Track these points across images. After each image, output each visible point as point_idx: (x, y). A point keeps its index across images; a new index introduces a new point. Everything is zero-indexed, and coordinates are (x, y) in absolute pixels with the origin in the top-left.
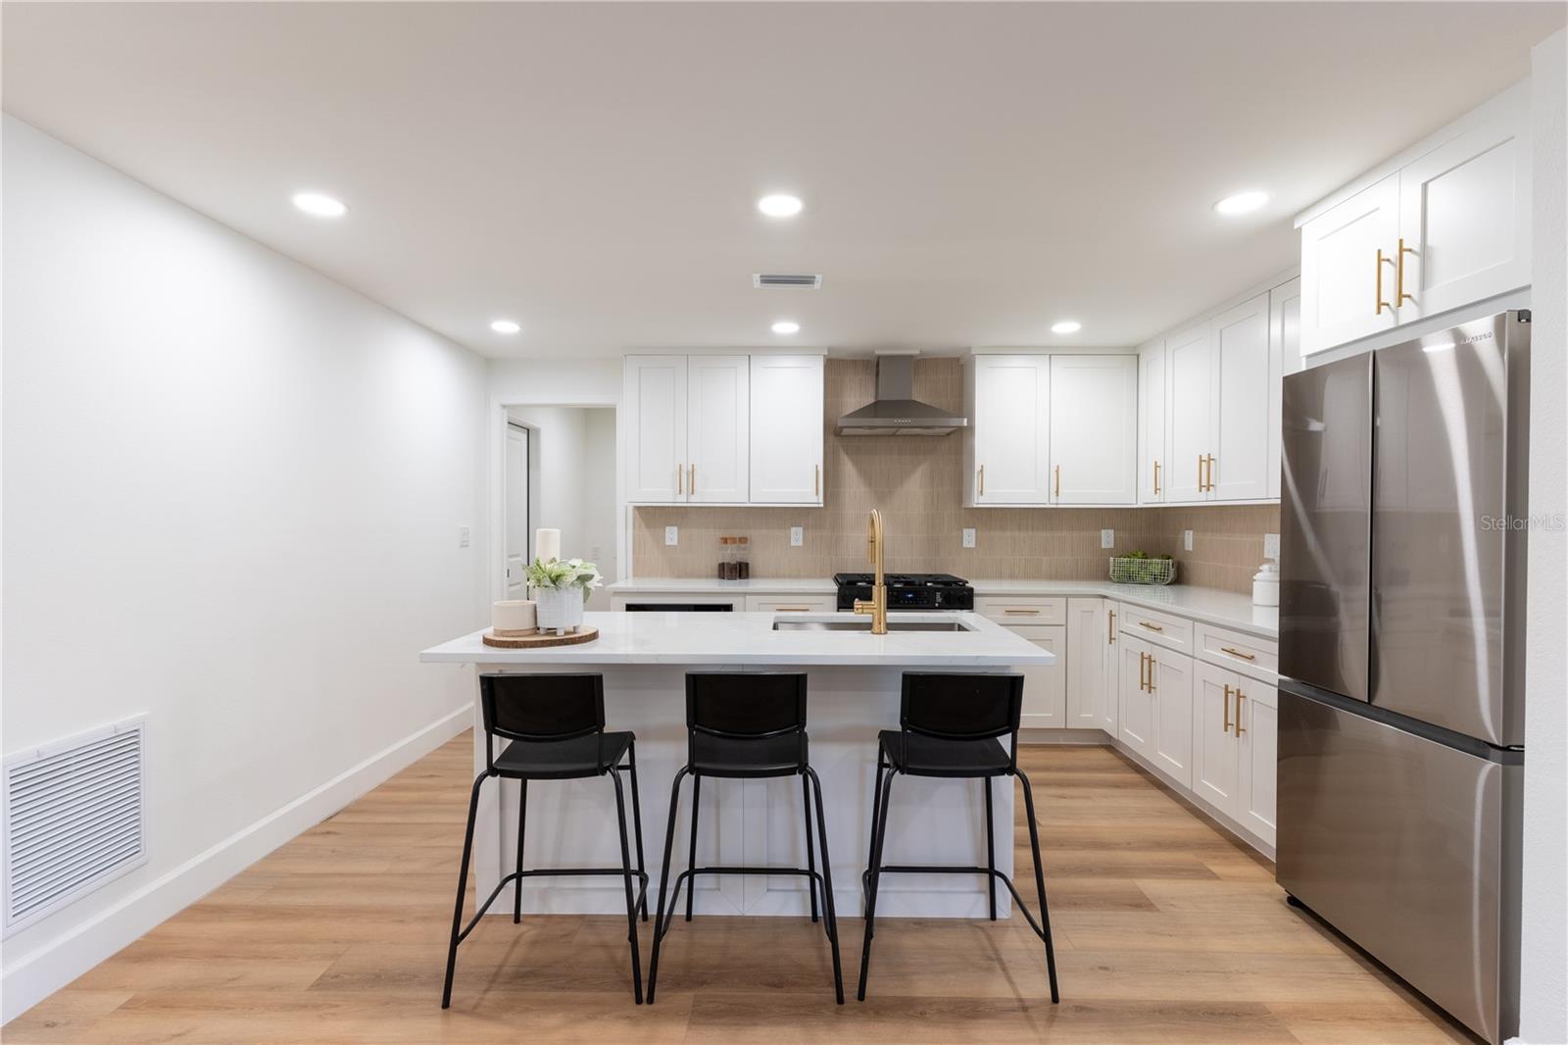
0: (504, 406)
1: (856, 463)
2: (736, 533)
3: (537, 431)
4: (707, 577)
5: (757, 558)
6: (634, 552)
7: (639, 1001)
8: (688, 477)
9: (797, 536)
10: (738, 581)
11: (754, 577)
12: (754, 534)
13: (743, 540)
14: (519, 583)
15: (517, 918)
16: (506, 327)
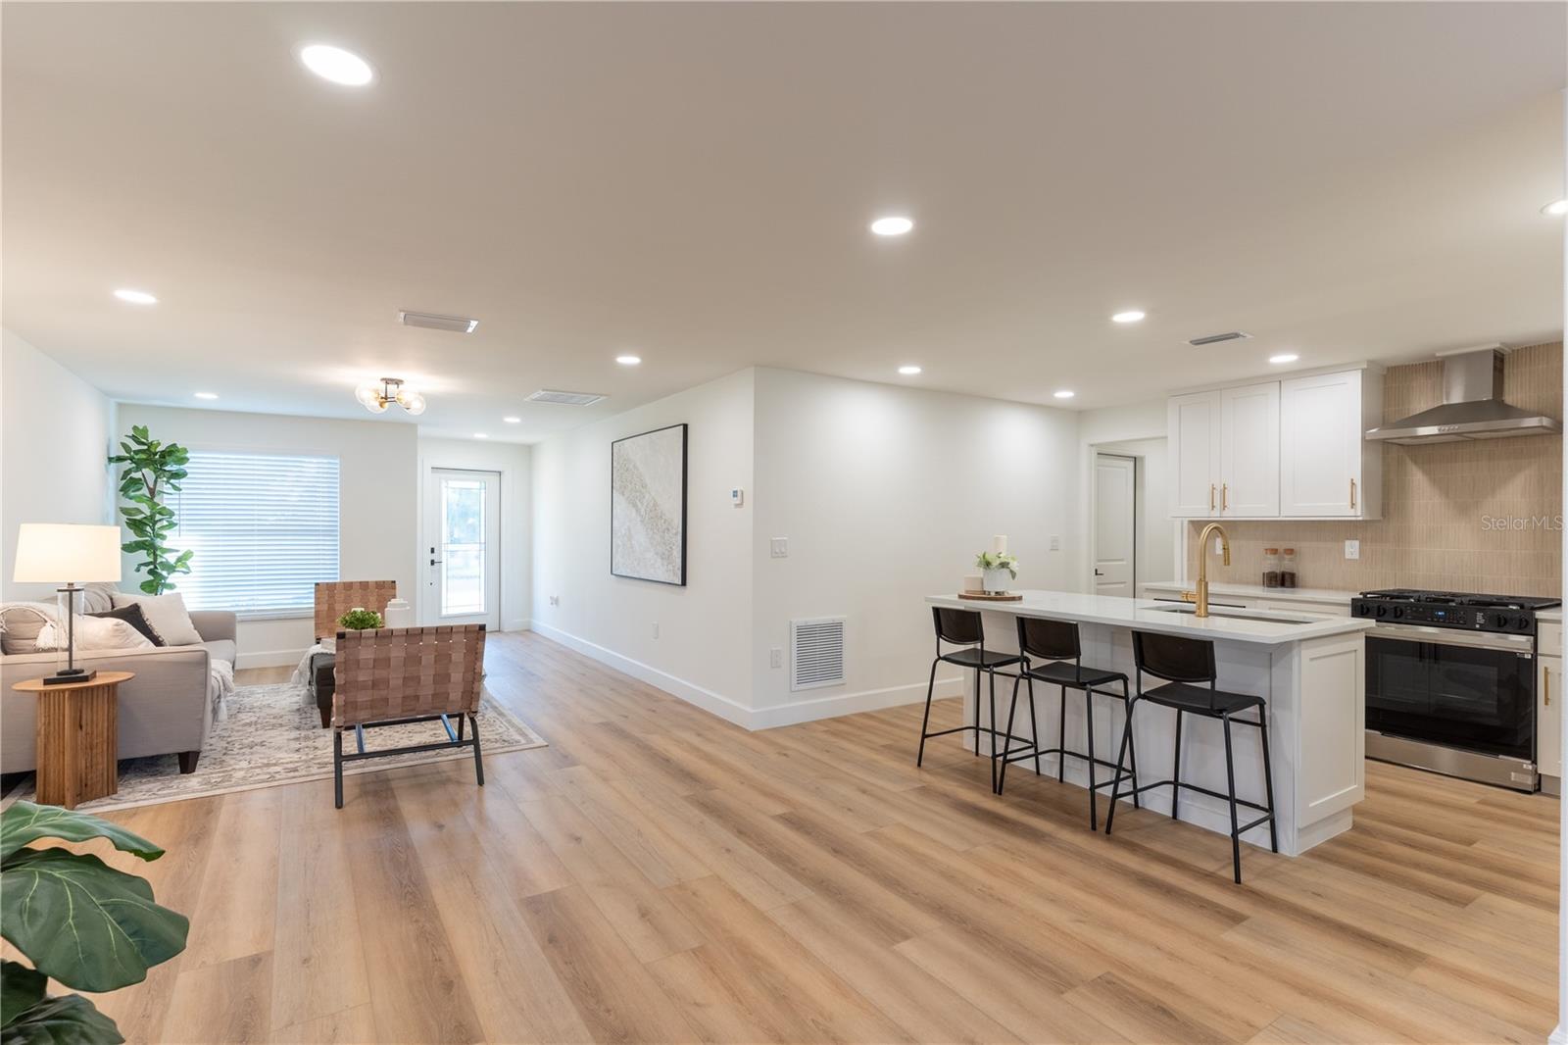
0: (1092, 445)
1: (1427, 473)
2: (1282, 546)
3: (1142, 458)
4: (1255, 584)
5: (1305, 568)
6: (1189, 560)
7: (995, 792)
8: (1220, 495)
9: (1352, 549)
10: (1279, 589)
11: (1304, 587)
12: (1305, 546)
13: (1290, 551)
14: (1124, 583)
15: (977, 754)
16: (1064, 395)
